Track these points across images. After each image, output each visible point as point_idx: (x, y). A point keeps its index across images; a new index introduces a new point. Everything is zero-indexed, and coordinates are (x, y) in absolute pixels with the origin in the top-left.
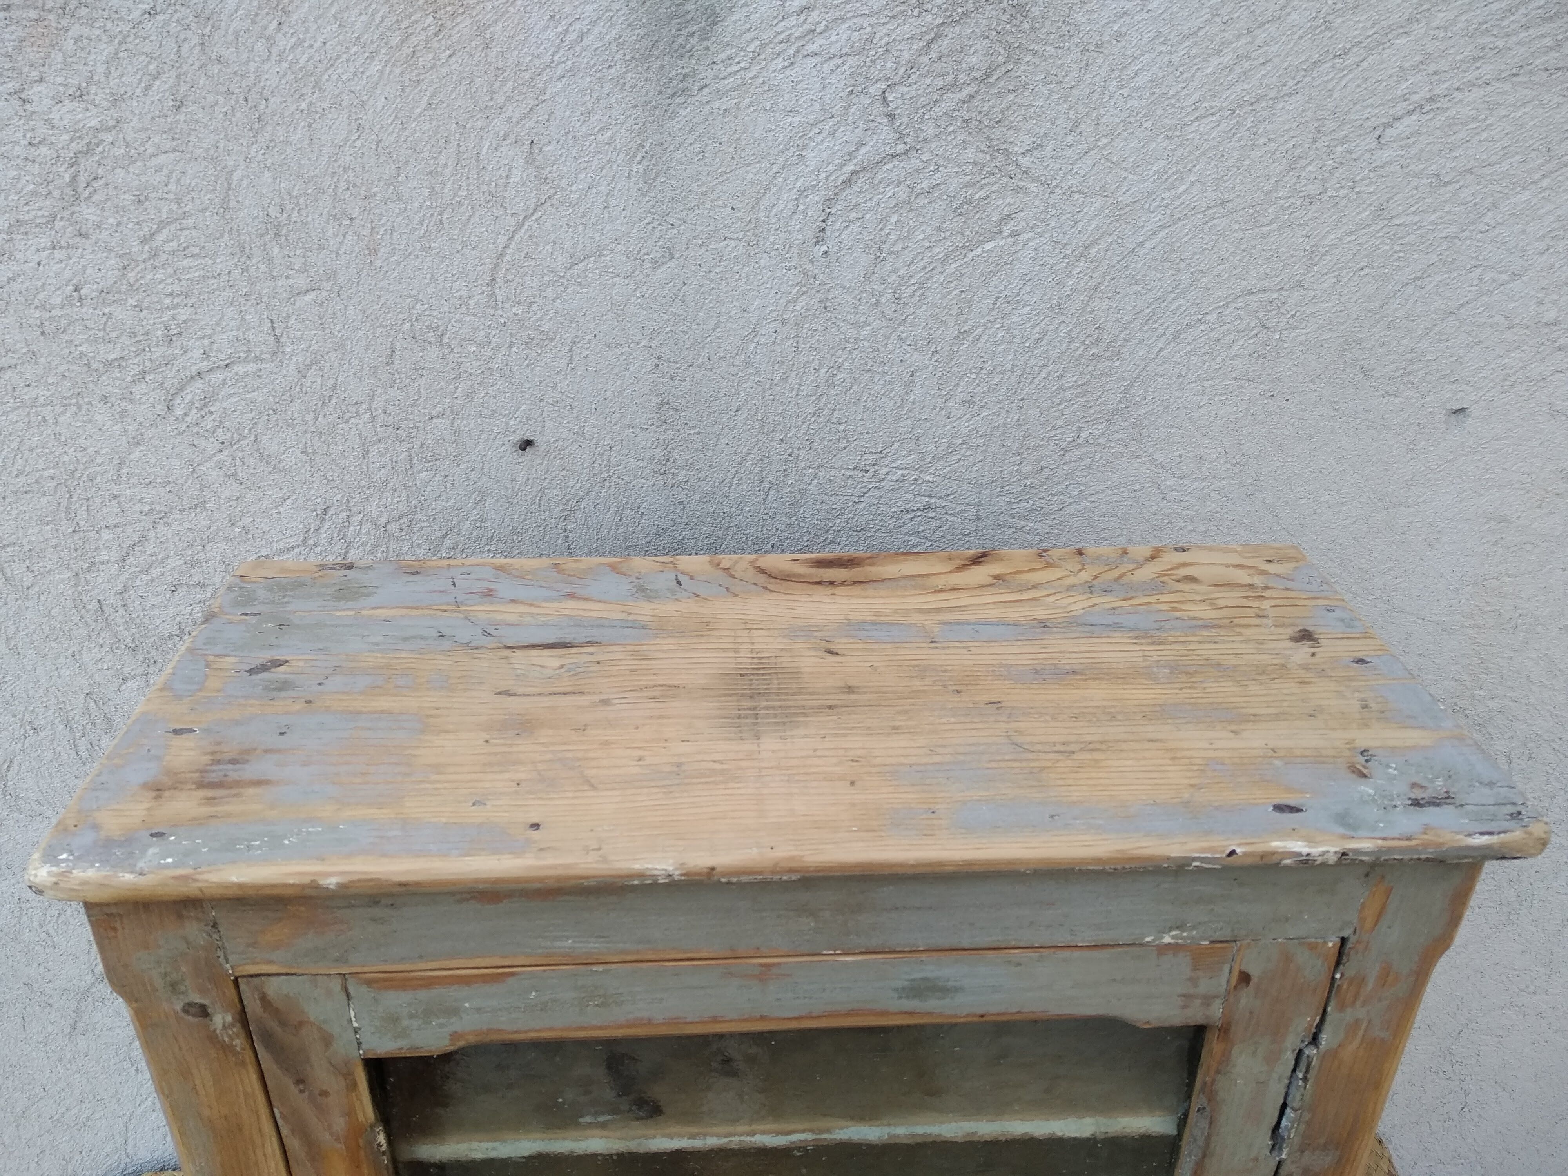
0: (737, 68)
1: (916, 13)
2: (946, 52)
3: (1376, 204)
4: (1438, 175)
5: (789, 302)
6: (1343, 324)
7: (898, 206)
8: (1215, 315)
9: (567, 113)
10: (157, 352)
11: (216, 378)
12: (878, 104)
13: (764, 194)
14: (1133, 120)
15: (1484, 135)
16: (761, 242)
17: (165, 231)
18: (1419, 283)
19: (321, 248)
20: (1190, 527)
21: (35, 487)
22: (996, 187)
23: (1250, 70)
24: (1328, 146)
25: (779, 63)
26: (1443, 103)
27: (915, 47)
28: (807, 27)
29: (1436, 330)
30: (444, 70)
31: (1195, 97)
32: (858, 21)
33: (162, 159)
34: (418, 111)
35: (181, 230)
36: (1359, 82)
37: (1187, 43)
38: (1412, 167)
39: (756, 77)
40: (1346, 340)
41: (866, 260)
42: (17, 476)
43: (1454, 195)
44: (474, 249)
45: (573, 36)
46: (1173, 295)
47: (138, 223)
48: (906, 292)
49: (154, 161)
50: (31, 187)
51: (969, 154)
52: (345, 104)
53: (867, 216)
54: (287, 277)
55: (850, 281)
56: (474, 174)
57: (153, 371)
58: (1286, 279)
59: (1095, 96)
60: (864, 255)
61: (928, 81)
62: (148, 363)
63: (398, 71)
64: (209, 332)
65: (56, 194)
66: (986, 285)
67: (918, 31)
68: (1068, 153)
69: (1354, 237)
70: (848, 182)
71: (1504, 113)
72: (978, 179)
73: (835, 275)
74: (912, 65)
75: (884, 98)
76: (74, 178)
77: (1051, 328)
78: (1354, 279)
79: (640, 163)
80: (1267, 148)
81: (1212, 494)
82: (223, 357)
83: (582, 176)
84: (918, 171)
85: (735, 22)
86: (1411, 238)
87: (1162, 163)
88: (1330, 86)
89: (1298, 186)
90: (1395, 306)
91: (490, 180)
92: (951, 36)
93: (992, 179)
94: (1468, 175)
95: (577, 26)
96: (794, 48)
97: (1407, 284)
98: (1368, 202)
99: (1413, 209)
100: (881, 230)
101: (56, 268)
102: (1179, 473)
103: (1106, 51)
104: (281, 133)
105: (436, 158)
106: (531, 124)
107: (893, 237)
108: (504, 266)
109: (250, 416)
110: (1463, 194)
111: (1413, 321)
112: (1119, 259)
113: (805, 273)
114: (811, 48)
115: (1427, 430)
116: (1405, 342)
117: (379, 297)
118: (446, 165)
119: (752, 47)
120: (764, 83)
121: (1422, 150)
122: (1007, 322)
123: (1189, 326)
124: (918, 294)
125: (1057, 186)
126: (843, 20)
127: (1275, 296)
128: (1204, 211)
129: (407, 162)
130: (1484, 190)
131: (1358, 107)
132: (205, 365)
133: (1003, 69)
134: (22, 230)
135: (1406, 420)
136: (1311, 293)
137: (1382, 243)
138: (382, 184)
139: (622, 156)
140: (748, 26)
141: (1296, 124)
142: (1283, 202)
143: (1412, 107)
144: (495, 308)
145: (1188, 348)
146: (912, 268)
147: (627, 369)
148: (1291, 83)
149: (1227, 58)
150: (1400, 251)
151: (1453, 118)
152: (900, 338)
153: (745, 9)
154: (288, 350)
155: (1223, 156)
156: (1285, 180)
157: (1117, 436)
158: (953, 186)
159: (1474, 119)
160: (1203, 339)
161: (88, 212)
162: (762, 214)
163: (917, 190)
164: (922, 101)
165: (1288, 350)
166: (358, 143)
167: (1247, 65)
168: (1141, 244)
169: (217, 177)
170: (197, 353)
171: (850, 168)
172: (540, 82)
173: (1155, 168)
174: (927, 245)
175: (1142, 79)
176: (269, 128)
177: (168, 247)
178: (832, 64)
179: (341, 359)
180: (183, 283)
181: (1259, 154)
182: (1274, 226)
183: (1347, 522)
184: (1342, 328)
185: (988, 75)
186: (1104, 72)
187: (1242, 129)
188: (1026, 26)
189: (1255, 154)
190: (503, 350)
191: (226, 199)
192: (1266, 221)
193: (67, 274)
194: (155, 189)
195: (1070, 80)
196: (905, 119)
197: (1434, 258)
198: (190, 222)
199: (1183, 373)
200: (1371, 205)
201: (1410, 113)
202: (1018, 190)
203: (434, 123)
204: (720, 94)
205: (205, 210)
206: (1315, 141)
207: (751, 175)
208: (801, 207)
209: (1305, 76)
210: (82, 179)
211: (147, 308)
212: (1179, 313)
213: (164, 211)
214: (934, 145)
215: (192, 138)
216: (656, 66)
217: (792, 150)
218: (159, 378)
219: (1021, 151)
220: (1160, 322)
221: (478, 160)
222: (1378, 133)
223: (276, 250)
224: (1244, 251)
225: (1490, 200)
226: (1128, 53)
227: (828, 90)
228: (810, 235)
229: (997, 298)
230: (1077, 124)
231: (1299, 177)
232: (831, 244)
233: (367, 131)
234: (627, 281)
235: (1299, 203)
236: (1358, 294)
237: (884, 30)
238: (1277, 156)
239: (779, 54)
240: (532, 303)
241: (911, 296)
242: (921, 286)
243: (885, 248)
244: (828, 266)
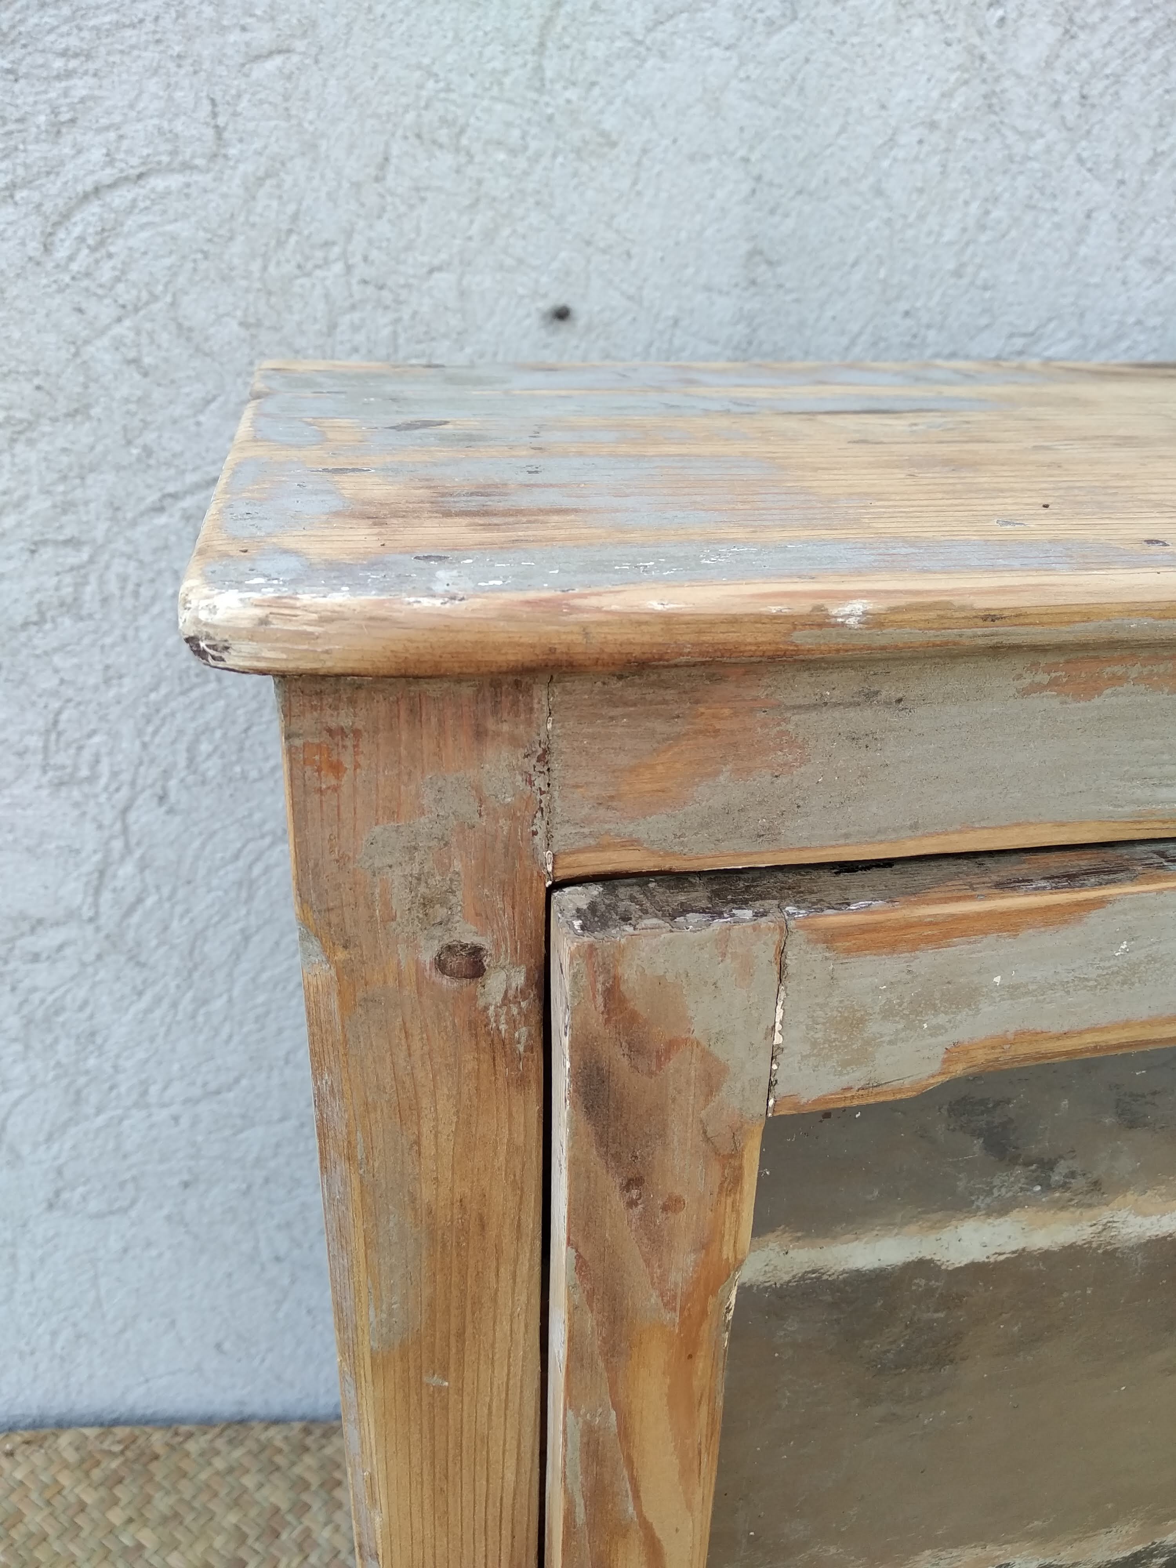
5: (943, 95)
10: (37, 151)
11: (120, 198)
41: (1053, 34)
48: (1096, 89)
54: (243, 29)
55: (1027, 66)
57: (27, 183)
62: (21, 171)
64: (117, 118)
73: (1009, 56)
82: (134, 161)
109: (167, 262)
113: (970, 50)
117: (375, 67)
124: (1111, 91)
132: (107, 175)
144: (540, 90)
146: (1110, 49)
147: (712, 196)
152: (1081, 160)
154: (232, 152)
170: (97, 155)
179: (311, 169)
180: (85, 34)
190: (545, 161)
211: (26, 76)
218: (36, 196)
234: (728, 54)
240: (593, 84)
241: (1102, 95)
242: (1117, 79)
243: (1078, 17)
244: (1001, 42)
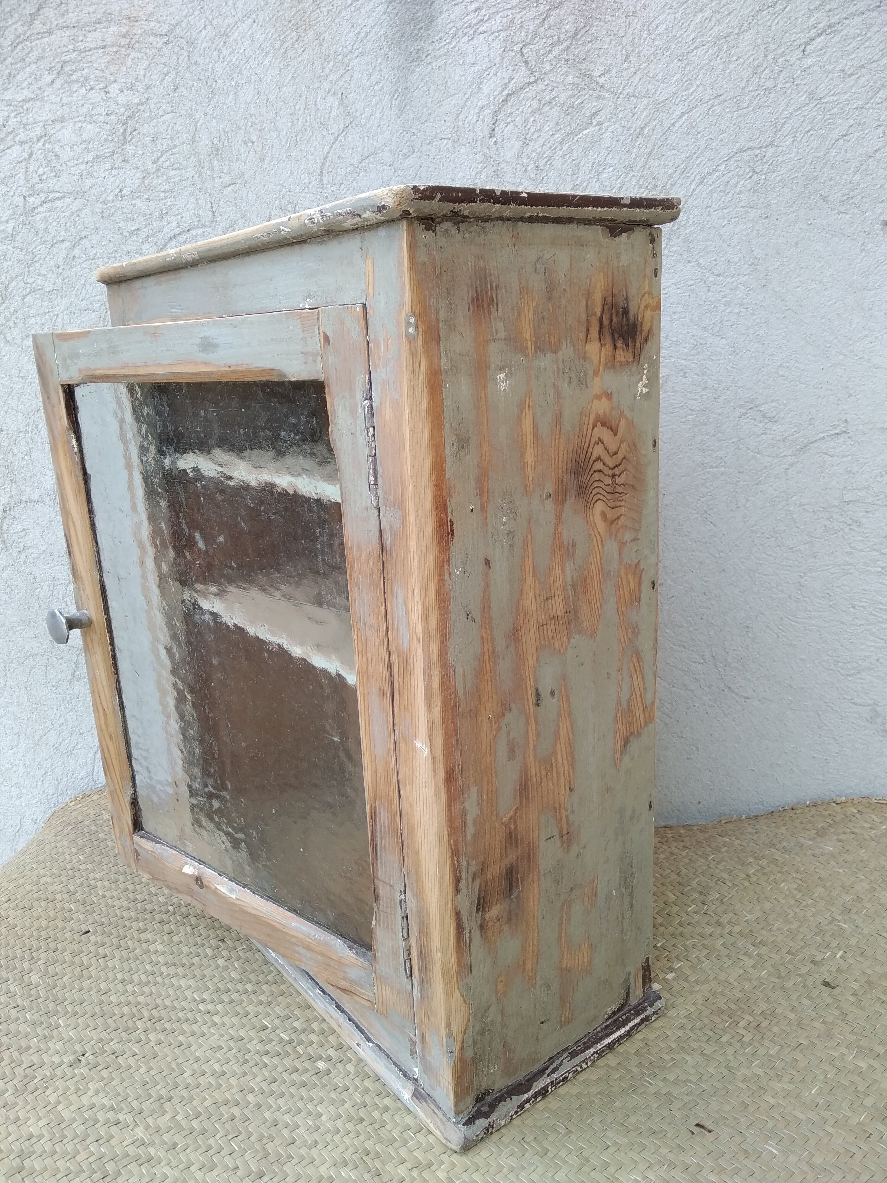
0: (445, 43)
1: (535, 5)
2: (552, 24)
3: (809, 90)
4: (843, 71)
5: (477, 173)
6: (804, 166)
7: (533, 112)
8: (724, 166)
9: (360, 76)
10: (155, 224)
11: (182, 238)
12: (519, 55)
13: (461, 111)
14: (659, 52)
15: (867, 44)
16: (461, 139)
17: (164, 156)
18: (846, 138)
19: (238, 159)
20: (728, 310)
21: (90, 306)
22: (586, 97)
23: (721, 19)
24: (774, 58)
25: (466, 38)
26: (838, 27)
27: (536, 23)
28: (479, 18)
29: (863, 168)
30: (300, 59)
31: (692, 36)
32: (506, 13)
33: (166, 117)
34: (287, 81)
35: (172, 155)
36: (785, 20)
37: (683, 7)
38: (827, 67)
39: (455, 47)
40: (807, 178)
41: (518, 145)
42: (82, 300)
43: (856, 81)
44: (312, 155)
45: (363, 35)
46: (696, 155)
47: (152, 153)
48: (542, 163)
49: (163, 119)
50: (105, 136)
51: (570, 79)
52: (252, 81)
53: (517, 119)
54: (220, 178)
55: (510, 158)
56: (313, 113)
58: (763, 141)
59: (636, 40)
60: (517, 142)
61: (544, 41)
62: (150, 231)
63: (278, 61)
64: (181, 211)
65: (116, 140)
66: (587, 155)
67: (537, 14)
68: (624, 73)
69: (800, 112)
70: (505, 101)
71: (876, 29)
72: (576, 92)
73: (501, 155)
74: (535, 33)
75: (522, 53)
76: (125, 130)
77: (626, 180)
78: (805, 138)
79: (396, 99)
80: (738, 62)
81: (740, 286)
83: (367, 109)
84: (543, 91)
85: (443, 19)
86: (835, 110)
87: (679, 75)
88: (769, 24)
89: (760, 83)
90: (833, 154)
91: (321, 116)
92: (554, 15)
93: (584, 92)
94: (862, 69)
95: (365, 29)
96: (473, 30)
97: (839, 139)
98: (804, 90)
99: (832, 92)
100: (525, 127)
101: (112, 179)
102: (717, 272)
103: (639, 16)
104: (222, 98)
105: (295, 106)
106: (342, 83)
107: (532, 130)
108: (328, 164)
110: (862, 80)
111: (847, 163)
112: (661, 134)
113: (485, 155)
114: (481, 29)
115: (871, 236)
116: (844, 177)
117: (264, 186)
118: (300, 109)
119: (452, 32)
120: (459, 50)
121: (831, 56)
122: (600, 177)
123: (709, 174)
124: (548, 163)
125: (620, 93)
126: (498, 13)
127: (758, 151)
128: (707, 102)
129: (281, 109)
130: (875, 77)
131: (788, 34)
132: (177, 230)
133: (584, 30)
134: (99, 160)
135: (855, 229)
136: (780, 149)
137: (818, 114)
138: (268, 122)
139: (387, 96)
140: (449, 21)
141: (752, 47)
142: (753, 93)
143: (820, 31)
145: (710, 188)
146: (544, 147)
148: (746, 24)
149: (707, 13)
150: (830, 119)
151: (846, 35)
153: (447, 12)
154: (218, 219)
155: (713, 69)
156: (752, 80)
157: (674, 248)
158: (562, 98)
159: (859, 35)
160: (718, 182)
161: (130, 148)
162: (460, 123)
163: (543, 102)
164: (542, 52)
165: (772, 186)
166: (258, 101)
167: (719, 16)
168: (673, 125)
169: (191, 124)
170: (174, 224)
171: (506, 92)
172: (346, 61)
173: (675, 78)
174: (551, 133)
175: (661, 29)
176: (216, 97)
177: (165, 165)
178: (493, 36)
180: (170, 184)
181: (734, 66)
182: (751, 109)
183: (831, 302)
184: (803, 170)
185: (576, 34)
186: (639, 26)
187: (722, 53)
188: (594, 6)
189: (731, 66)
191: (194, 137)
192: (745, 105)
193: (117, 183)
194: (161, 133)
195: (621, 33)
196: (534, 63)
197: (851, 122)
198: (175, 150)
199: (710, 204)
200: (806, 91)
201: (820, 35)
202: (599, 97)
203: (295, 87)
204: (437, 58)
205: (184, 143)
206: (765, 56)
207: (454, 101)
208: (481, 117)
209: (753, 20)
210: (129, 130)
211: (153, 200)
212: (701, 166)
213: (165, 145)
214: (551, 75)
215: (181, 105)
216: (403, 47)
217: (475, 85)
219: (598, 74)
220: (691, 172)
221: (315, 105)
222: (802, 49)
223: (216, 163)
224: (734, 124)
225: (879, 83)
226: (651, 15)
227: (492, 50)
228: (487, 132)
229: (594, 163)
230: (627, 57)
231: (760, 78)
232: (498, 136)
233: (262, 94)
235: (763, 93)
236: (809, 147)
237: (519, 16)
238: (745, 66)
239: (466, 34)
240: (341, 184)
241: (545, 165)
242: (550, 158)
243: (528, 137)
244: (497, 150)
